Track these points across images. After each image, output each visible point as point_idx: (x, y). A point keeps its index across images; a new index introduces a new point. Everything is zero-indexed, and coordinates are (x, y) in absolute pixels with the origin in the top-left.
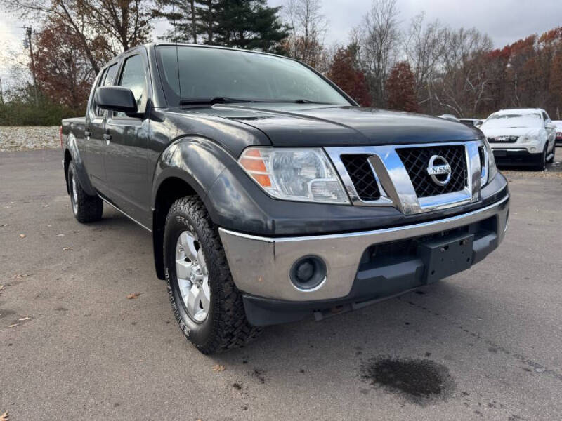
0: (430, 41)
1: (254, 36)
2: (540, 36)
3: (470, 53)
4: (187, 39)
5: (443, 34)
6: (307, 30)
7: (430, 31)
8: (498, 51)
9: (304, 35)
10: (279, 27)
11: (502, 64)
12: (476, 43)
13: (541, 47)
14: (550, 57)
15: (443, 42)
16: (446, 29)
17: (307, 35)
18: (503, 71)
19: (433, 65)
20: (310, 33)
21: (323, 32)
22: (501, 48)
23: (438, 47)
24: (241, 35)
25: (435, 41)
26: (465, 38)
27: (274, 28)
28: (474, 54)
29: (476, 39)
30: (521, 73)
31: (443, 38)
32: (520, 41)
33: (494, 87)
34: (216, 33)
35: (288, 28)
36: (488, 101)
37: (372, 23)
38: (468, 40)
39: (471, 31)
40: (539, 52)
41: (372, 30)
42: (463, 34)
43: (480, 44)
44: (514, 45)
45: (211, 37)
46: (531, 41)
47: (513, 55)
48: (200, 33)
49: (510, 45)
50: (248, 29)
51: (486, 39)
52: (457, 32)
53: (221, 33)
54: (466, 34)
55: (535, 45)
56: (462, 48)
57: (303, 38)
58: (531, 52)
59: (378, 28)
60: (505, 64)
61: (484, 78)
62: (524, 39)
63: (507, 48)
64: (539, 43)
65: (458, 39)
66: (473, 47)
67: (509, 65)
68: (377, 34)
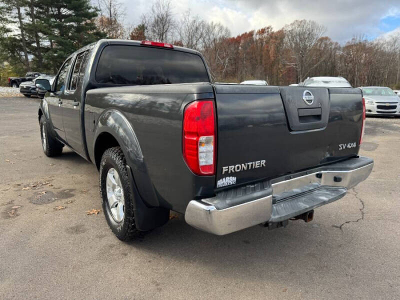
0: (194, 28)
1: (69, 12)
2: (256, 31)
3: (218, 38)
4: (11, 10)
5: (202, 25)
6: (111, 13)
7: (194, 21)
8: (234, 38)
9: (109, 16)
10: (89, 9)
11: (237, 46)
12: (221, 32)
13: (258, 38)
14: (262, 44)
15: (202, 29)
16: (203, 21)
17: (111, 16)
18: (238, 53)
19: (196, 44)
20: (113, 15)
21: (123, 16)
22: (236, 37)
23: (199, 32)
24: (59, 10)
25: (197, 29)
26: (214, 28)
27: (86, 9)
28: (220, 38)
29: (221, 29)
30: (247, 54)
31: (202, 27)
32: (246, 33)
33: (233, 62)
34: (36, 7)
35: (96, 9)
36: (230, 70)
37: (156, 12)
38: (217, 29)
39: (218, 24)
40: (257, 41)
41: (156, 18)
43: (223, 33)
44: (242, 35)
45: (32, 10)
46: (251, 34)
47: (242, 41)
48: (22, 6)
49: (240, 35)
50: (65, 7)
51: (227, 30)
52: (210, 24)
53: (40, 8)
54: (215, 25)
55: (254, 36)
56: (213, 34)
57: (108, 19)
58: (252, 41)
59: (161, 17)
60: (238, 47)
61: (227, 55)
62: (248, 32)
63: (239, 37)
64: (256, 35)
65: (211, 28)
66: (220, 34)
67: (240, 48)
68: (159, 20)
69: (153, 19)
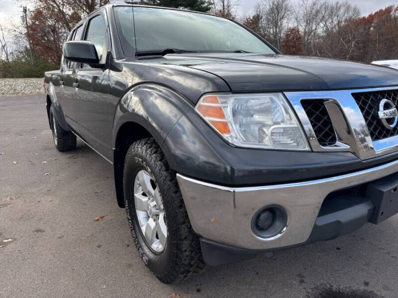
0: (314, 11)
2: (396, 7)
3: (343, 20)
5: (324, 7)
6: (223, 5)
7: (314, 4)
8: (364, 18)
9: (222, 9)
10: (203, 3)
11: (367, 27)
12: (348, 12)
13: (397, 15)
15: (324, 12)
16: (326, 3)
17: (224, 9)
18: (368, 33)
19: (316, 29)
20: (226, 7)
21: (236, 6)
22: (366, 15)
23: (320, 16)
25: (318, 12)
26: (339, 9)
27: (200, 4)
28: (346, 21)
29: (348, 9)
30: (381, 35)
31: (323, 9)
32: (381, 11)
33: (361, 45)
35: (210, 4)
36: (357, 56)
38: (342, 10)
39: (344, 3)
40: (395, 19)
41: (271, 5)
42: (339, 5)
43: (351, 13)
44: (376, 13)
46: (389, 10)
47: (375, 21)
49: (373, 13)
51: (355, 9)
52: (334, 4)
54: (340, 6)
55: (392, 13)
56: (337, 16)
57: (221, 11)
58: (389, 18)
59: (276, 3)
60: (369, 28)
61: (354, 38)
62: (384, 9)
63: (370, 16)
64: (395, 11)
65: (335, 10)
66: (346, 15)
67: (372, 29)
68: (275, 7)
69: (268, 7)
